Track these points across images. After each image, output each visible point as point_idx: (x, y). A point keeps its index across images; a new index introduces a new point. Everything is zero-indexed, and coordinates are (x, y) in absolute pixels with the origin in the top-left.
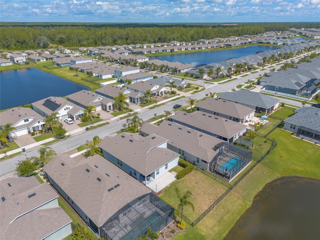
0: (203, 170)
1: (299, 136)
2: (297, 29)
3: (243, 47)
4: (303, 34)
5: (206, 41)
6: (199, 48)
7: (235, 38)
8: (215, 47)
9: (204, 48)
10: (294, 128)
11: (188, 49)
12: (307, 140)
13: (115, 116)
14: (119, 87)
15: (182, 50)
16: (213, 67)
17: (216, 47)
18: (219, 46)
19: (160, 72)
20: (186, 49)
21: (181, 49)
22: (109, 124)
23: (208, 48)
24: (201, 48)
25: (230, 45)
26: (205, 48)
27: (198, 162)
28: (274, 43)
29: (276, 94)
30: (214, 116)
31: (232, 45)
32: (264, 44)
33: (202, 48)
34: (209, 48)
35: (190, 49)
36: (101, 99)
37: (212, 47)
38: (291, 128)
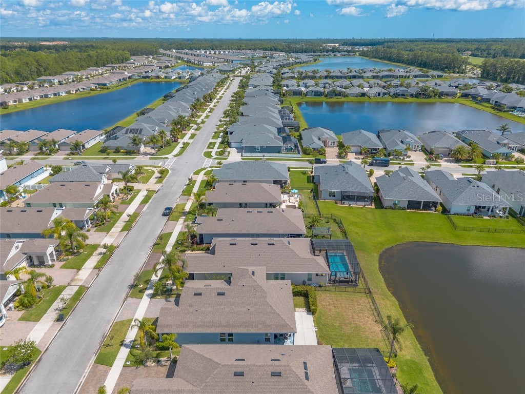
0: (321, 287)
1: (344, 203)
2: (165, 50)
3: (125, 86)
4: (185, 59)
5: (54, 79)
6: (55, 95)
7: (98, 70)
8: (82, 90)
9: (64, 94)
10: (334, 196)
11: (34, 99)
12: (354, 205)
13: (79, 269)
14: (17, 208)
15: (24, 101)
16: (141, 130)
17: (84, 89)
18: (88, 87)
19: (39, 154)
20: (30, 99)
21: (20, 101)
22: (88, 288)
23: (70, 93)
24: (59, 93)
25: (105, 85)
26: (66, 93)
27: (310, 279)
28: (166, 77)
29: (264, 156)
30: (265, 210)
31: (107, 85)
32: (152, 79)
33: (61, 94)
34: (72, 92)
35: (39, 98)
36: (20, 245)
37: (76, 91)
38: (330, 196)
